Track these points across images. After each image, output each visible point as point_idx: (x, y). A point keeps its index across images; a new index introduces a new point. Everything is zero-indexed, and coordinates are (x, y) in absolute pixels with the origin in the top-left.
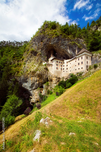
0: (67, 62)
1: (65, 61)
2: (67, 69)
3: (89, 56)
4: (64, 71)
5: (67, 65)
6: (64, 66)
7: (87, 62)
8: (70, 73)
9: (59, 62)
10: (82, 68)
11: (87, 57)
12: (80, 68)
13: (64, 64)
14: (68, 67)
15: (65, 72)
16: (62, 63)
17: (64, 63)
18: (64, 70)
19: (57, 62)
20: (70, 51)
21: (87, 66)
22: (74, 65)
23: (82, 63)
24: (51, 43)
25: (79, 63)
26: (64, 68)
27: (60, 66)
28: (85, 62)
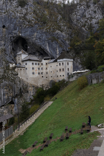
0: (47, 64)
1: (44, 62)
2: (47, 73)
3: (70, 61)
4: (43, 77)
5: (47, 68)
6: (42, 69)
7: (68, 69)
8: (51, 79)
9: (36, 64)
10: (63, 76)
11: (68, 63)
12: (62, 76)
13: (42, 66)
14: (48, 71)
15: (45, 78)
16: (39, 64)
17: (42, 64)
18: (42, 75)
19: (33, 64)
20: (49, 49)
21: (68, 74)
22: (55, 70)
23: (63, 70)
24: (20, 34)
25: (60, 69)
26: (43, 72)
27: (37, 69)
28: (66, 69)
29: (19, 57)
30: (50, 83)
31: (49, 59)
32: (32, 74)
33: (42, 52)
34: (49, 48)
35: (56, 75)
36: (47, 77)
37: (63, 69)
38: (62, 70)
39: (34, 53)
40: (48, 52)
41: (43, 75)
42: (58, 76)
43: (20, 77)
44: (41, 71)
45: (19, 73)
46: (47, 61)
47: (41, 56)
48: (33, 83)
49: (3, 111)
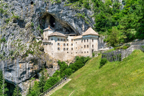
0: (72, 40)
1: (70, 38)
2: (72, 49)
3: (95, 38)
4: (68, 52)
5: (72, 44)
6: (67, 45)
7: (93, 45)
8: (75, 55)
9: (62, 40)
10: (88, 52)
12: (86, 52)
13: (67, 42)
14: (73, 47)
15: (70, 54)
16: (64, 40)
18: (67, 51)
19: (58, 39)
20: (75, 26)
21: (93, 50)
22: (80, 46)
23: (88, 47)
24: (47, 11)
25: (85, 46)
26: (68, 47)
27: (63, 45)
28: (90, 45)
29: (46, 33)
30: (75, 59)
31: (74, 35)
32: (57, 50)
33: (68, 29)
34: (75, 24)
35: (81, 51)
36: (72, 53)
37: (88, 45)
38: (86, 46)
39: (61, 29)
40: (74, 28)
41: (69, 51)
42: (82, 52)
43: (46, 52)
44: (66, 47)
45: (45, 48)
46: (73, 37)
47: (68, 32)
48: (58, 58)
49: (27, 85)
